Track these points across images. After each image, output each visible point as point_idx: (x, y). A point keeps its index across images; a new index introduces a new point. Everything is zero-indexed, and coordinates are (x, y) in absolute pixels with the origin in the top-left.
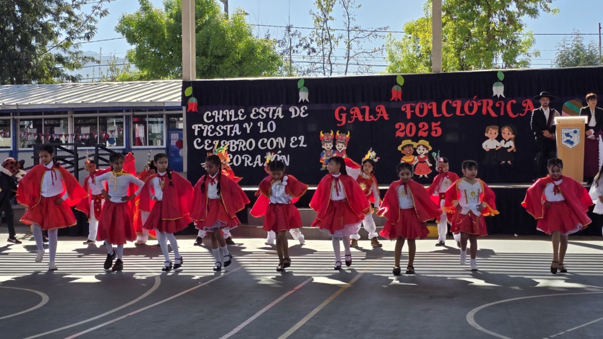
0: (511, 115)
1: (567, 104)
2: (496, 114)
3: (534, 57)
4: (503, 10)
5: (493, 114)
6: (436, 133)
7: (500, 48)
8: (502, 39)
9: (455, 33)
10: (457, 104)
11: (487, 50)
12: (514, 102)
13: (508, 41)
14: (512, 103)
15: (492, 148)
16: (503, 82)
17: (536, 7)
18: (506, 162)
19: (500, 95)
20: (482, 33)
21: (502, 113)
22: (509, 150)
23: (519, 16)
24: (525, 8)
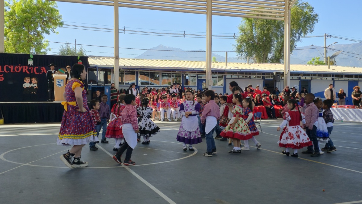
0: (36, 73)
1: (59, 70)
2: (29, 72)
3: (48, 51)
4: (35, 30)
5: (28, 73)
6: (1, 79)
7: (33, 45)
8: (35, 42)
9: (13, 38)
10: (11, 67)
11: (28, 46)
12: (37, 68)
13: (37, 43)
14: (36, 68)
15: (27, 87)
16: (33, 59)
17: (49, 30)
18: (34, 93)
19: (31, 65)
20: (25, 39)
21: (32, 72)
22: (35, 88)
23: (42, 33)
24: (44, 30)
